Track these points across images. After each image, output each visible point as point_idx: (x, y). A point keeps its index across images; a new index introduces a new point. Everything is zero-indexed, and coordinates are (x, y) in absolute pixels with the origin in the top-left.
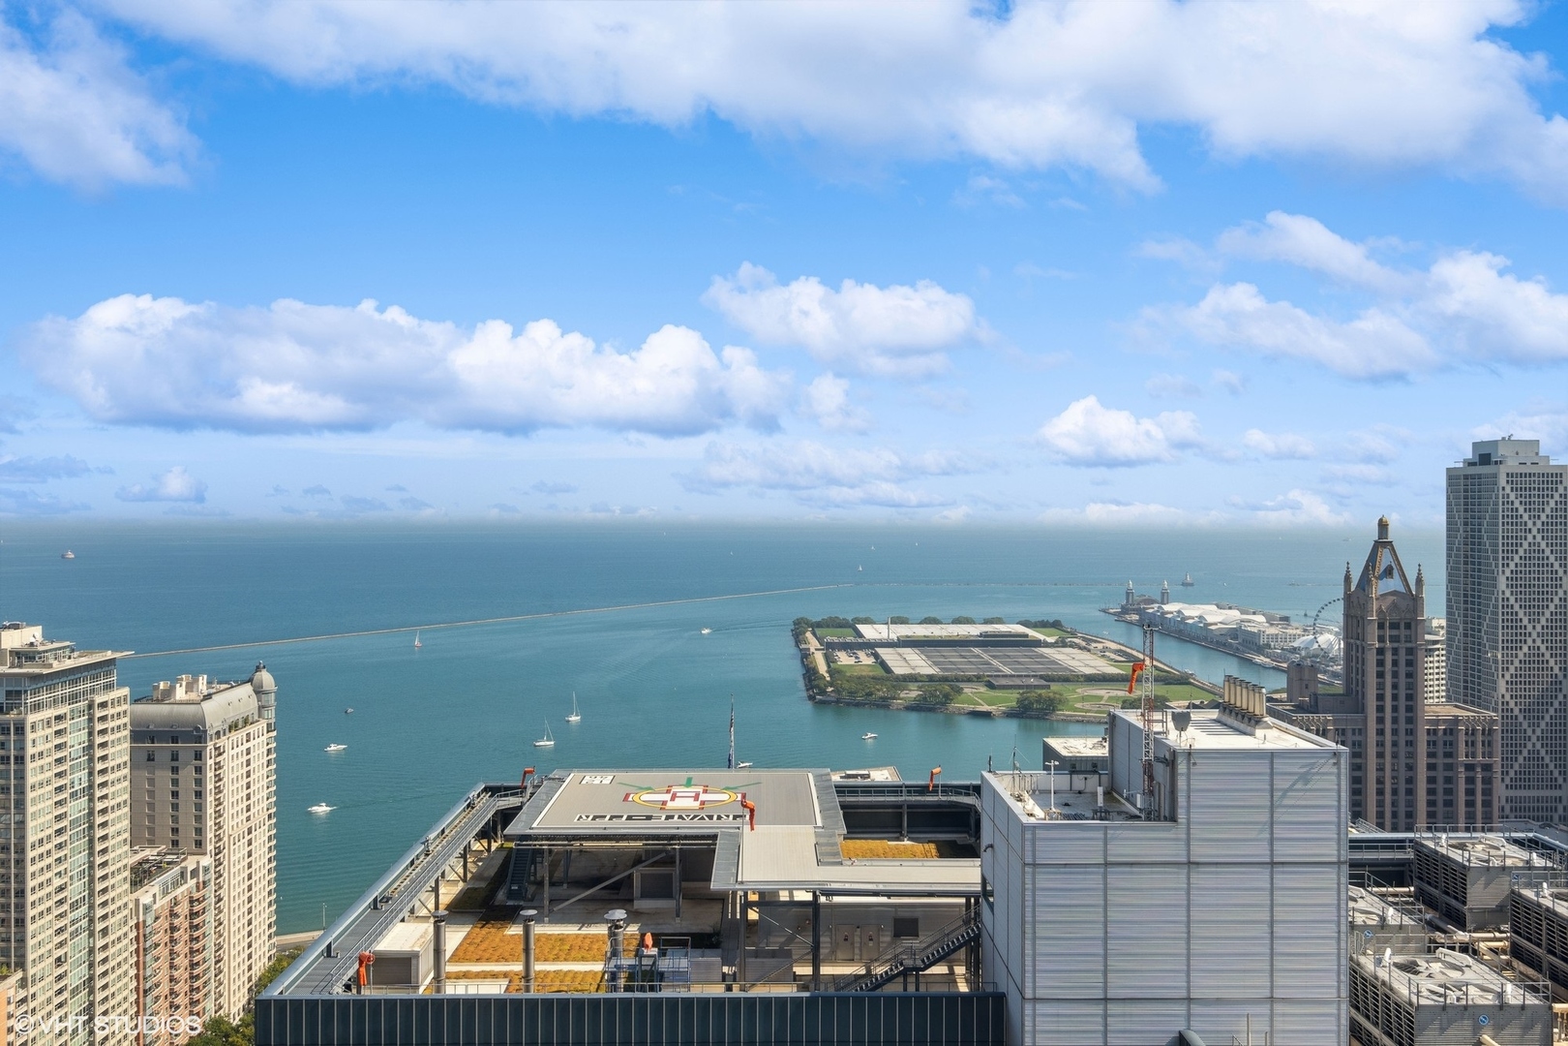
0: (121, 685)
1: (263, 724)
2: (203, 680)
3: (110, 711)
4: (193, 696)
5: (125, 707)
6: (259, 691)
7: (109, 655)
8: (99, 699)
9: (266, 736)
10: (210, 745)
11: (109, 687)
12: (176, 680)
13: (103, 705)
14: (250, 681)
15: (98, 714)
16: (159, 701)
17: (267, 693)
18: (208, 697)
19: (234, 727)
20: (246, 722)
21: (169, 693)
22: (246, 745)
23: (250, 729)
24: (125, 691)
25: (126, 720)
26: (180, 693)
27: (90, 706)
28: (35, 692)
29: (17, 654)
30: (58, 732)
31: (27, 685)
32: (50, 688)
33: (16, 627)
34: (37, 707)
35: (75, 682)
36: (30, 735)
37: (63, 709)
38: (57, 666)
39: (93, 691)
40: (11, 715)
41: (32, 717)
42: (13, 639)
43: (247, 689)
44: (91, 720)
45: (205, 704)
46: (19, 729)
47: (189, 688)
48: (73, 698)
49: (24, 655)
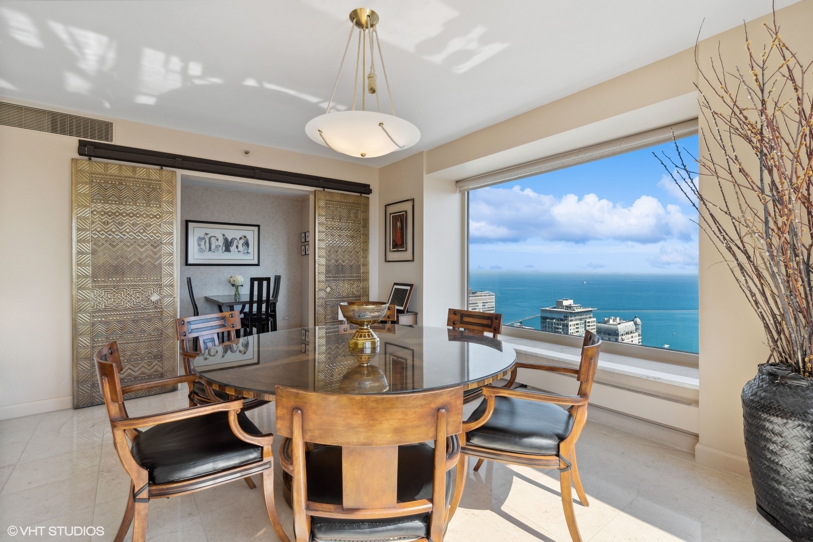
0: (593, 317)
1: (637, 334)
2: (618, 319)
3: (591, 324)
4: (615, 323)
5: (595, 324)
6: (636, 324)
7: (590, 309)
8: (587, 320)
9: (638, 337)
10: (620, 338)
11: (590, 318)
12: (610, 318)
13: (589, 322)
14: (633, 320)
15: (587, 324)
16: (605, 323)
17: (638, 325)
18: (620, 324)
19: (627, 333)
20: (631, 332)
21: (608, 321)
22: (632, 339)
23: (632, 335)
24: (595, 319)
25: (595, 327)
26: (611, 322)
27: (585, 322)
28: (571, 317)
29: (566, 306)
30: (577, 328)
31: (569, 315)
32: (575, 316)
33: (567, 300)
34: (571, 321)
35: (581, 315)
36: (570, 328)
37: (578, 322)
38: (576, 311)
39: (586, 318)
40: (565, 322)
41: (570, 323)
42: (566, 303)
43: (632, 323)
44: (585, 326)
45: (618, 326)
46: (567, 326)
47: (614, 321)
48: (581, 319)
49: (569, 307)
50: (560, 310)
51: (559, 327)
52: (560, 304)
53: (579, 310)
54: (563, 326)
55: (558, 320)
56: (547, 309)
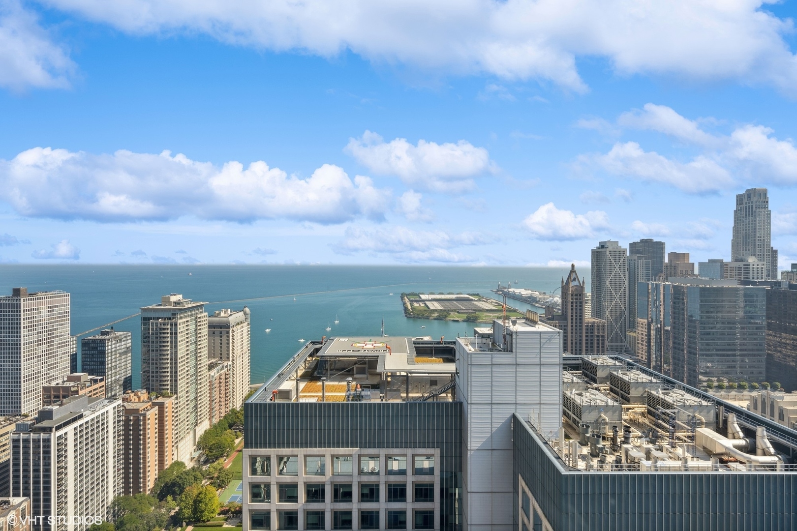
0: (205, 312)
1: (246, 323)
2: (229, 310)
3: (202, 319)
4: (226, 315)
5: (206, 318)
6: (245, 314)
7: (202, 303)
8: (199, 316)
9: (247, 327)
10: (231, 329)
11: (201, 312)
12: (221, 311)
13: (200, 318)
14: (243, 311)
15: (199, 320)
16: (216, 317)
17: (247, 314)
18: (231, 315)
19: (238, 324)
20: (241, 323)
21: (219, 314)
22: (242, 329)
23: (243, 325)
24: (207, 314)
25: (207, 322)
26: (222, 314)
27: (196, 318)
28: (180, 314)
29: (175, 303)
30: (187, 326)
31: (178, 312)
32: (185, 313)
33: (175, 295)
34: (181, 318)
35: (192, 311)
36: (179, 327)
37: (188, 319)
38: (187, 306)
39: (197, 314)
40: (174, 321)
41: (179, 321)
42: (174, 299)
43: (242, 313)
44: (196, 322)
45: (230, 318)
46: (176, 325)
47: (225, 313)
48: (191, 316)
49: (177, 303)
50: (166, 307)
51: (166, 327)
52: (168, 301)
53: (190, 306)
54: (171, 325)
55: (165, 320)
56: (151, 307)
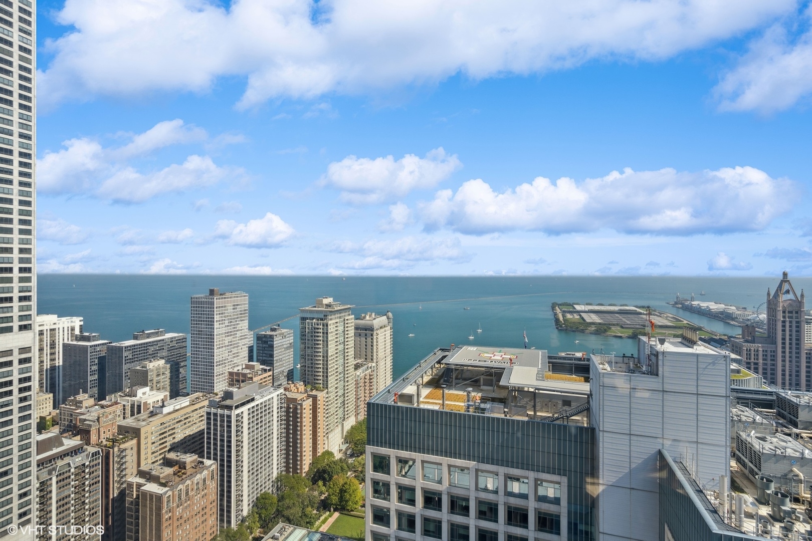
0: (352, 314)
1: (389, 327)
2: (373, 314)
3: (349, 322)
4: (371, 319)
5: (353, 321)
6: (388, 318)
7: (349, 306)
8: (346, 318)
9: (390, 331)
10: (375, 332)
11: (349, 315)
12: (366, 314)
13: (347, 320)
14: (386, 315)
15: (346, 322)
16: (362, 320)
17: (390, 319)
18: (375, 319)
19: (381, 328)
20: (385, 326)
21: (365, 317)
22: (385, 333)
23: (386, 328)
24: (353, 316)
25: (353, 324)
26: (368, 318)
27: (344, 320)
28: (331, 315)
30: (336, 327)
31: (328, 313)
32: (334, 314)
33: (327, 298)
34: (331, 319)
35: (340, 313)
36: (329, 327)
37: (338, 320)
38: (336, 309)
39: (345, 316)
40: (325, 321)
41: (330, 322)
42: (326, 301)
43: (385, 317)
44: (344, 324)
45: (374, 321)
46: (327, 325)
47: (370, 316)
48: (340, 317)
49: (328, 306)
50: (320, 309)
51: (319, 327)
52: (321, 304)
53: (339, 308)
54: (323, 325)
55: (318, 320)
56: (307, 308)
